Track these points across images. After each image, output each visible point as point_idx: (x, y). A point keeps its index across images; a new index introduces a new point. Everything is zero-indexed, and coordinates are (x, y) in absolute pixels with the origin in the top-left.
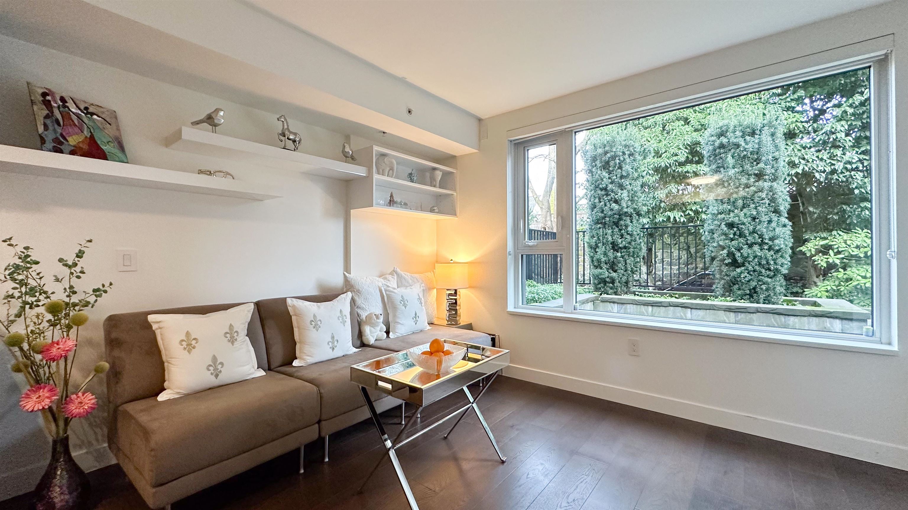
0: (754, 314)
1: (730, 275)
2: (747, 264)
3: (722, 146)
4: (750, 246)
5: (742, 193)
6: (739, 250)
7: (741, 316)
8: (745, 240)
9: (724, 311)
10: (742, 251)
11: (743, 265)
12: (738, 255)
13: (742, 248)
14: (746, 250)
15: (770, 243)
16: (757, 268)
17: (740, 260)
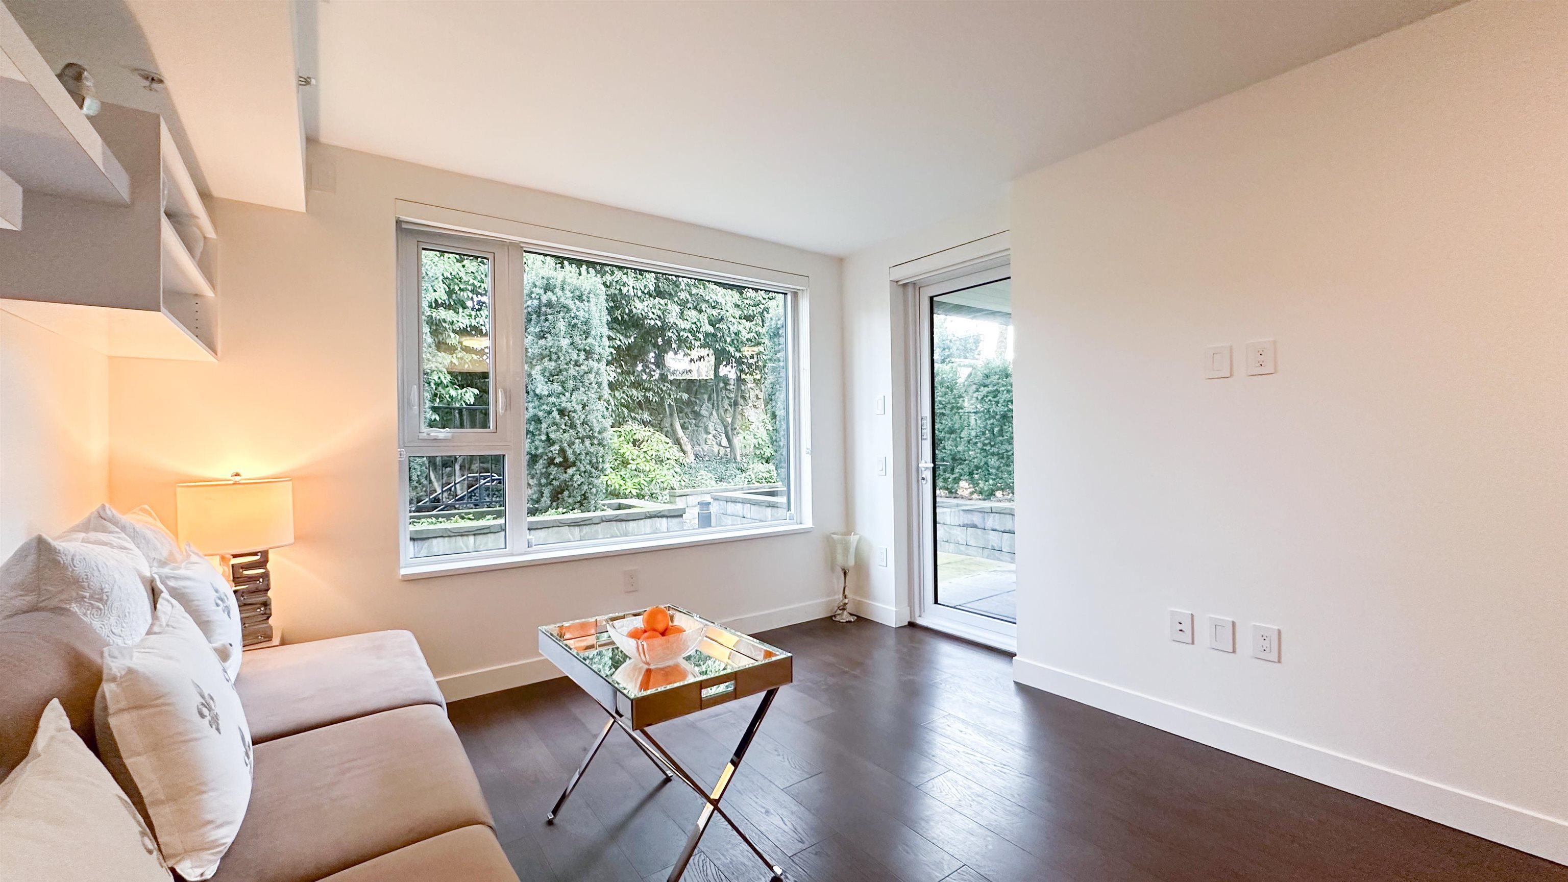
0: (599, 525)
1: (560, 479)
2: (578, 463)
3: (549, 304)
4: (582, 440)
5: (572, 372)
6: (571, 444)
7: (586, 529)
8: (576, 432)
9: (569, 526)
10: (573, 447)
11: (574, 464)
12: (569, 452)
13: (573, 443)
14: (578, 447)
15: (600, 437)
16: (589, 467)
17: (571, 458)
